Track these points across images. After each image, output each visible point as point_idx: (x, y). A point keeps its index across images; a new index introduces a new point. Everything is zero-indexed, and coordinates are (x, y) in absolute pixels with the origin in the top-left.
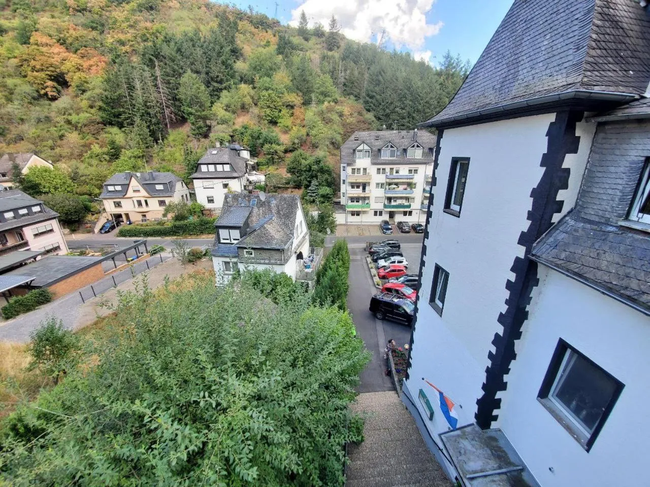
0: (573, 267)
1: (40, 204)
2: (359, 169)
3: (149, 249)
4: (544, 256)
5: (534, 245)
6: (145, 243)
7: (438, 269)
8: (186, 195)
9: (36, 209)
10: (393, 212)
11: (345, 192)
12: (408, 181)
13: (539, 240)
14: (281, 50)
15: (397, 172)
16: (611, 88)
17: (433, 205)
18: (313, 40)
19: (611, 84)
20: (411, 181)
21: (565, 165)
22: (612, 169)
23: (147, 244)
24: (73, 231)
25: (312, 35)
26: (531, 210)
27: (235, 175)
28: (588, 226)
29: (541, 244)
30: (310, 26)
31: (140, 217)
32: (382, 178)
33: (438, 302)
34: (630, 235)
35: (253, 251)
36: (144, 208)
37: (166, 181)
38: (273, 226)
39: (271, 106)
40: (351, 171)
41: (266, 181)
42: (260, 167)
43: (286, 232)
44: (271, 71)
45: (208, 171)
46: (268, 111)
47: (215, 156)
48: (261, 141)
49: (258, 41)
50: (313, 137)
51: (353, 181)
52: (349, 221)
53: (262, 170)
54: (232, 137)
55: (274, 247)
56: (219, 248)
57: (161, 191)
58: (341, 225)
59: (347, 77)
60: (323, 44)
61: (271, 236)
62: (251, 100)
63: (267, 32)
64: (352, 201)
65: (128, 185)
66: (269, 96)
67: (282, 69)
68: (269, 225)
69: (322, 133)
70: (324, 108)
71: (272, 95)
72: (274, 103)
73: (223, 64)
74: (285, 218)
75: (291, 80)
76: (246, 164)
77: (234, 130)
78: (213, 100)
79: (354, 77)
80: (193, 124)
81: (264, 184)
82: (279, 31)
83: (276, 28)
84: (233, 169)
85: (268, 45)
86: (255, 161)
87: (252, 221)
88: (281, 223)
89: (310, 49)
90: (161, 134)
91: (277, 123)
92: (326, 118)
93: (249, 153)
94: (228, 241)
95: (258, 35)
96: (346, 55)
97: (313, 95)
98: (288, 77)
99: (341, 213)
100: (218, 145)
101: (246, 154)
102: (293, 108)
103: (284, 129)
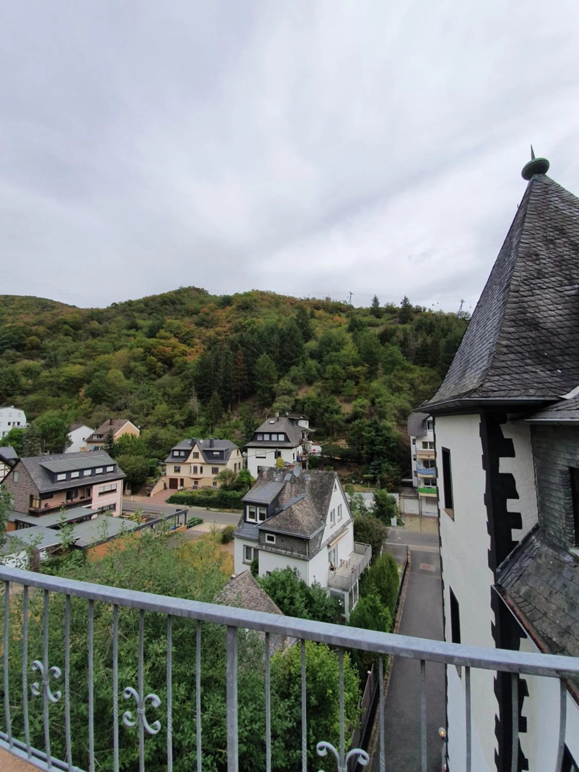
0: (527, 608)
1: (114, 465)
3: (188, 518)
5: (498, 570)
6: (185, 513)
8: (240, 464)
9: (110, 469)
11: (416, 470)
13: (502, 564)
14: (351, 329)
18: (387, 316)
21: (502, 470)
23: (187, 515)
24: (134, 493)
25: (384, 312)
26: (487, 521)
27: (289, 445)
28: (550, 551)
29: (506, 570)
30: (382, 305)
31: (192, 484)
35: (274, 536)
36: (199, 475)
37: (224, 449)
38: (302, 508)
39: (335, 377)
40: (421, 445)
41: (322, 453)
42: (317, 437)
43: (317, 518)
44: (338, 346)
45: (263, 440)
46: (331, 381)
47: (272, 425)
48: (321, 410)
49: (332, 323)
50: (378, 405)
51: (426, 457)
52: (423, 510)
53: (319, 440)
54: (293, 407)
55: (298, 534)
56: (243, 528)
57: (217, 457)
58: (413, 516)
59: (419, 346)
60: (395, 319)
61: (296, 520)
62: (316, 373)
63: (340, 316)
64: (426, 484)
65: (190, 451)
66: (334, 368)
67: (350, 344)
68: (298, 506)
69: (389, 401)
70: (392, 376)
71: (337, 367)
72: (339, 374)
73: (295, 344)
74: (318, 499)
75: (359, 352)
76: (303, 434)
77: (297, 401)
78: (281, 374)
79: (427, 345)
80: (260, 395)
81: (320, 455)
82: (352, 313)
83: (349, 312)
84: (287, 440)
85: (340, 326)
86: (313, 430)
87: (283, 499)
88: (313, 505)
89: (382, 324)
90: (231, 405)
91: (340, 392)
92: (394, 386)
93: (308, 422)
94: (253, 521)
95: (332, 319)
96: (419, 326)
97: (380, 364)
98: (356, 350)
99: (411, 498)
100: (277, 415)
101: (304, 424)
102: (358, 378)
103: (348, 398)
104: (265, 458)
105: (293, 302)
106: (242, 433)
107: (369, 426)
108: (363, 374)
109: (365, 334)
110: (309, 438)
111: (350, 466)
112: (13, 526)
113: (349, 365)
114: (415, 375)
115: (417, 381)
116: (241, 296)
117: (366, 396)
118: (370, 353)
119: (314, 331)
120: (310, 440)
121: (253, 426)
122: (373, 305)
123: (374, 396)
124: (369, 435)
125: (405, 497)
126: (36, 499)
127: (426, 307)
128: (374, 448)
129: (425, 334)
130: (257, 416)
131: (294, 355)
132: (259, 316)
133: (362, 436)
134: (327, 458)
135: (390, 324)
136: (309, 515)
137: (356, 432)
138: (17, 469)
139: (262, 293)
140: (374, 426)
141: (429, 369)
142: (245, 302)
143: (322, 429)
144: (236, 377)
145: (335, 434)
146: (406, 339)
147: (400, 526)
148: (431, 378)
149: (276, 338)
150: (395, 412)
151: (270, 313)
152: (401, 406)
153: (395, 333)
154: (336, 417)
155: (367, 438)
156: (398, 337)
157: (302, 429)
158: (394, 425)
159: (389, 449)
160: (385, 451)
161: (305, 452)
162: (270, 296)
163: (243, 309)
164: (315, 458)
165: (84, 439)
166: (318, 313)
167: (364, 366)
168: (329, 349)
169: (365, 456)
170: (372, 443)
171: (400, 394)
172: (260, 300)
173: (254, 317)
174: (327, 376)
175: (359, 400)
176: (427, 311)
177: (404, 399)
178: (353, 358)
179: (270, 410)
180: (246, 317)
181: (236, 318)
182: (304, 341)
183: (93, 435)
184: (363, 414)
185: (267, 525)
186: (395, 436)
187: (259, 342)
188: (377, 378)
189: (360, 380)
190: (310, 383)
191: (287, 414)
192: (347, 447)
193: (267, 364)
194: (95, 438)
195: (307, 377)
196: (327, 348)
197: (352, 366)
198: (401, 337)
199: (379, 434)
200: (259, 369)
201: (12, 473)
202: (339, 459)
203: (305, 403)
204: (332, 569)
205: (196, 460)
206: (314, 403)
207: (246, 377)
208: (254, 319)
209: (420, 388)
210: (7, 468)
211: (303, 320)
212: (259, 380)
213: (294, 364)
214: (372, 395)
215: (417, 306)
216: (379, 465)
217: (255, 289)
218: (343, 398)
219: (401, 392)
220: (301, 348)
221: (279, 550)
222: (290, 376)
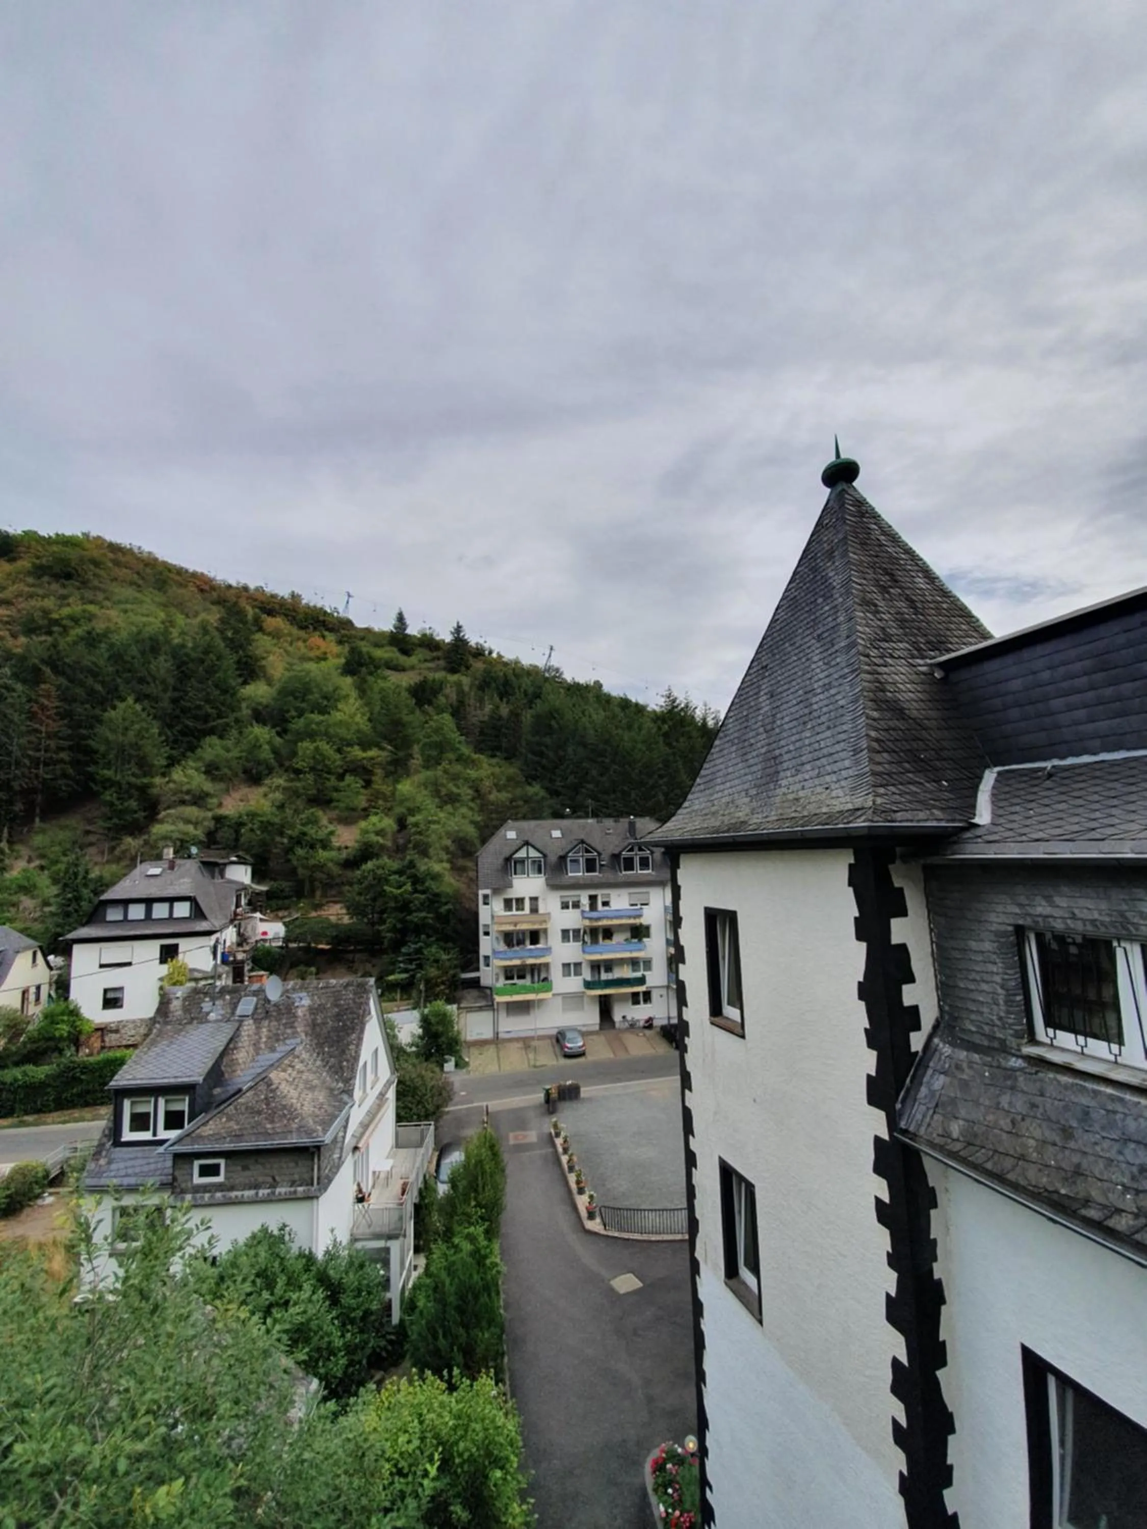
0: (979, 1157)
2: (520, 901)
4: (922, 1131)
5: (898, 1106)
7: (727, 1173)
8: (38, 988)
10: (606, 996)
11: (489, 954)
12: (632, 921)
13: (902, 1094)
14: (350, 669)
15: (605, 904)
16: (921, 815)
17: (686, 1006)
18: (421, 654)
19: (919, 806)
20: (637, 921)
21: (895, 940)
22: (973, 944)
25: (417, 646)
26: (868, 1026)
28: (976, 1057)
29: (909, 1102)
30: (413, 630)
32: (572, 919)
33: (746, 1274)
34: (1051, 1075)
35: (222, 1162)
38: (294, 1074)
39: (320, 768)
40: (502, 905)
41: (287, 940)
42: (273, 903)
43: (331, 1090)
44: (325, 703)
45: (125, 919)
46: (310, 777)
47: (152, 880)
48: (285, 841)
49: (304, 650)
50: (413, 830)
51: (509, 928)
52: (501, 1029)
53: (279, 909)
54: (210, 834)
55: (294, 1140)
56: (109, 1163)
58: (481, 1044)
59: (486, 718)
60: (437, 662)
61: (284, 1107)
62: (272, 756)
63: (324, 637)
64: (508, 977)
66: (317, 748)
67: (352, 701)
68: (284, 1071)
69: (434, 822)
70: (439, 773)
71: (325, 747)
72: (327, 762)
73: (217, 686)
74: (330, 1046)
75: (370, 720)
76: (238, 898)
77: (218, 819)
78: (174, 752)
79: (500, 718)
80: (111, 804)
81: (280, 944)
82: (350, 637)
83: (343, 632)
84: (198, 913)
85: (325, 659)
86: (263, 888)
87: (234, 1062)
88: (319, 1063)
89: (413, 668)
90: (11, 828)
91: (329, 801)
92: (444, 791)
93: (249, 869)
94: (146, 1136)
95: (305, 641)
96: (484, 681)
97: (416, 748)
98: (363, 714)
99: (480, 1009)
100: (169, 853)
101: (241, 874)
102: (370, 772)
103: (346, 814)
104: (129, 964)
105: (207, 587)
106: (46, 903)
107: (400, 872)
108: (380, 764)
109: (381, 684)
110: (254, 905)
111: (353, 962)
113: (350, 745)
114: (483, 773)
115: (487, 783)
117: (388, 811)
118: (397, 724)
119: (264, 663)
120: (254, 910)
121: (85, 886)
122: (396, 628)
123: (403, 810)
124: (399, 891)
125: (470, 1010)
127: (493, 647)
128: (409, 918)
129: (497, 699)
130: (98, 859)
131: (213, 712)
132: (108, 603)
133: (382, 894)
134: (299, 948)
135: (429, 669)
136: (312, 1088)
137: (371, 886)
139: (115, 548)
140: (408, 872)
141: (502, 762)
142: (64, 561)
143: (285, 885)
144: (31, 753)
145: (318, 893)
146: (461, 703)
147: (463, 1068)
148: (510, 779)
149: (163, 665)
150: (448, 842)
151: (142, 602)
152: (458, 831)
153: (441, 689)
154: (323, 855)
155: (395, 898)
156: (447, 697)
157: (236, 887)
158: (445, 869)
159: (439, 917)
160: (430, 921)
161: (242, 939)
162: (138, 559)
163: (56, 577)
164: (268, 952)
166: (272, 623)
167: (382, 749)
168: (304, 705)
169: (389, 935)
170: (404, 907)
171: (455, 809)
172: (110, 565)
173: (91, 602)
174: (300, 765)
175: (374, 819)
176: (494, 655)
177: (464, 817)
178: (358, 731)
179: (141, 842)
180: (64, 597)
181: (31, 596)
182: (240, 680)
184: (382, 847)
185: (200, 1137)
186: (449, 890)
187: (110, 669)
188: (408, 775)
189: (374, 778)
190: (254, 778)
191: (194, 850)
192: (346, 920)
193: (137, 727)
195: (249, 765)
196: (298, 704)
197: (356, 747)
198: (454, 697)
199: (419, 888)
200: (111, 737)
202: (328, 947)
203: (241, 824)
204: (361, 1200)
206: (266, 826)
207: (63, 755)
208: (91, 608)
209: (492, 797)
211: (236, 632)
212: (108, 765)
213: (211, 732)
214: (399, 810)
215: (477, 644)
216: (419, 951)
218: (334, 814)
219: (457, 805)
220: (234, 695)
221: (233, 1194)
222: (200, 759)
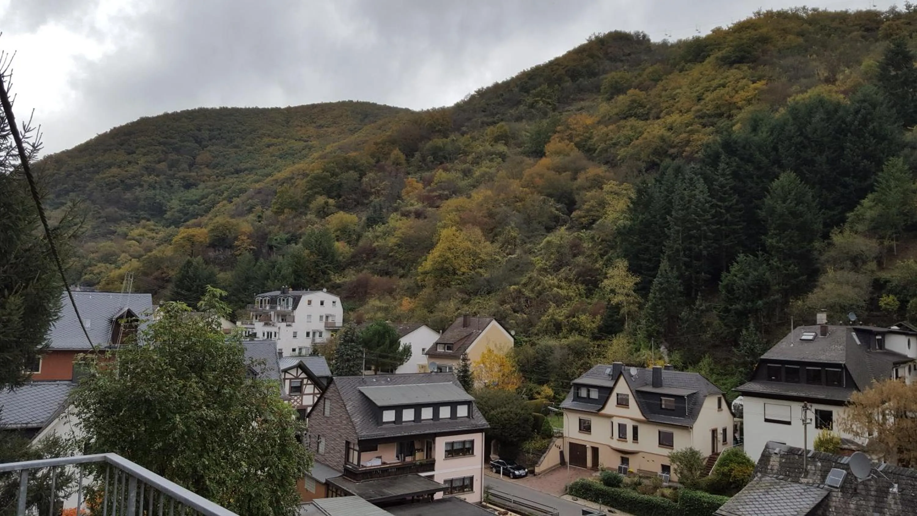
1: (468, 403)
8: (725, 430)
9: (462, 410)
31: (616, 461)
36: (629, 445)
37: (685, 392)
47: (806, 343)
57: (669, 412)
65: (610, 390)
78: (833, 214)
93: (912, 341)
100: (822, 318)
101: (903, 345)
104: (789, 423)
112: (323, 490)
116: (728, 33)
126: (354, 450)
138: (328, 394)
139: (782, 15)
163: (733, 63)
165: (423, 350)
172: (776, 36)
179: (802, 307)
183: (437, 344)
191: (852, 317)
193: (794, 194)
194: (440, 350)
200: (773, 205)
201: (322, 401)
205: (622, 411)
210: (316, 391)
217: (764, 11)
